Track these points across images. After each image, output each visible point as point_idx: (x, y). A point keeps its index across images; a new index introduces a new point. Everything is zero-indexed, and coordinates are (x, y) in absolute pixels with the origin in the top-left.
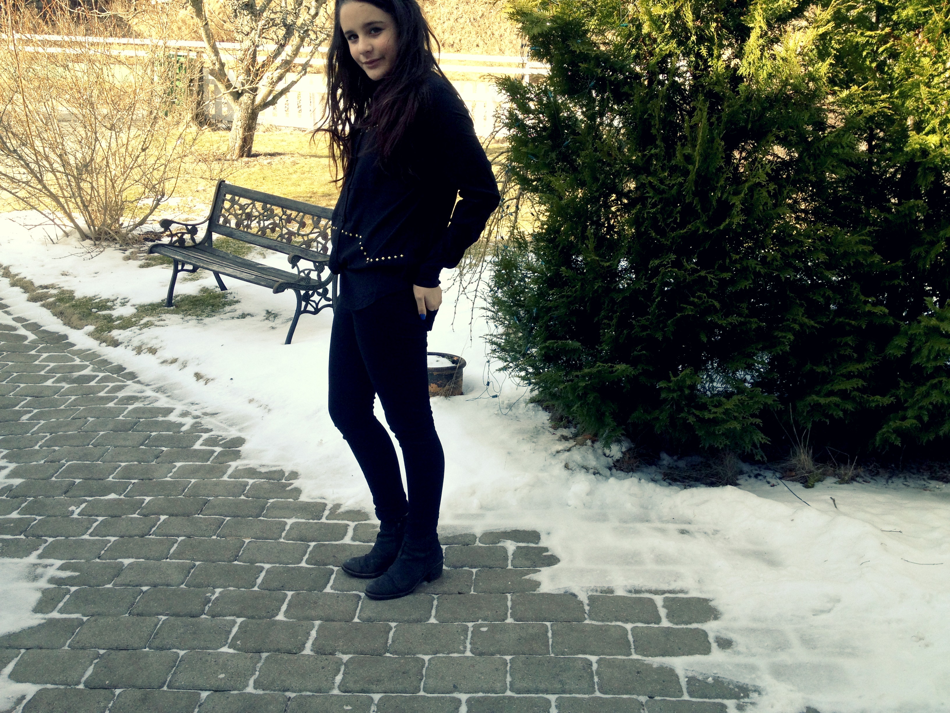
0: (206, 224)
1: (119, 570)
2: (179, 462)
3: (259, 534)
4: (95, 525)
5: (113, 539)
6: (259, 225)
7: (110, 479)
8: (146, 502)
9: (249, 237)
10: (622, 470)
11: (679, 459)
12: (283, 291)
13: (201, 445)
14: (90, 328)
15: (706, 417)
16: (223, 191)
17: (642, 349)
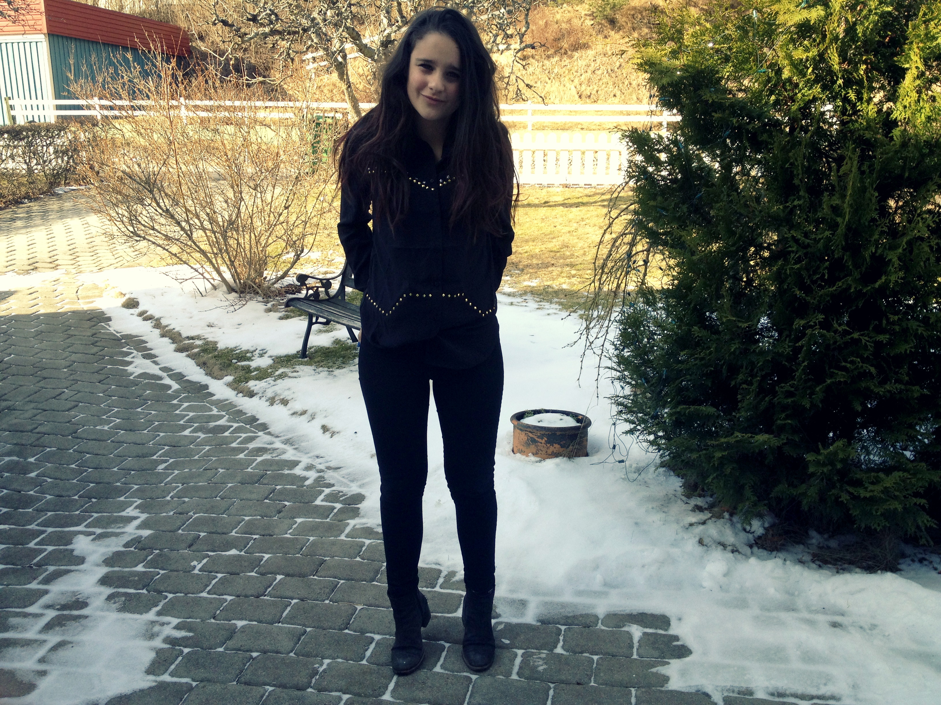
0: (340, 278)
1: (232, 632)
2: (300, 517)
3: (372, 601)
4: (214, 582)
5: (229, 598)
7: (233, 533)
8: (265, 559)
10: (765, 549)
11: (830, 537)
13: (322, 501)
14: (229, 379)
15: (862, 496)
17: (787, 417)
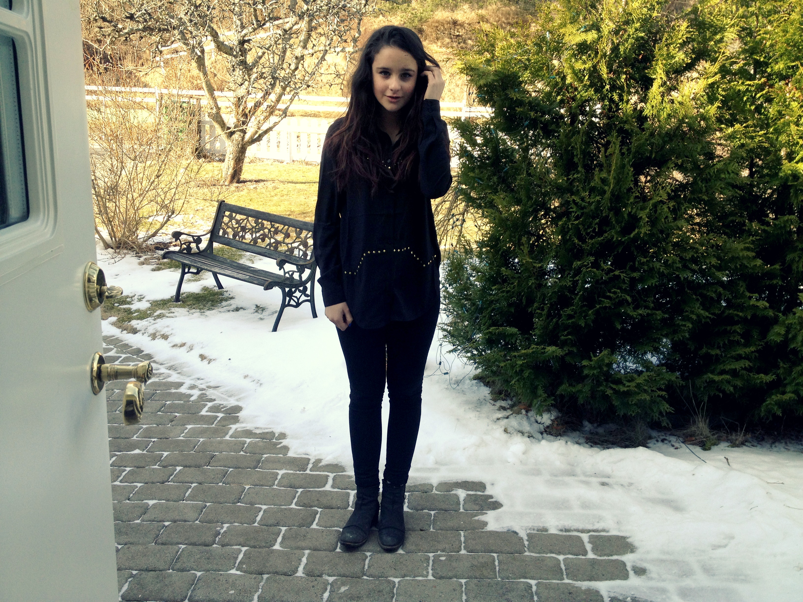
0: (209, 236)
1: (146, 509)
2: (190, 424)
3: (258, 482)
4: (124, 474)
5: (139, 485)
6: (252, 236)
7: (135, 438)
8: (164, 456)
9: (244, 246)
10: (552, 435)
11: (599, 426)
12: (272, 288)
13: (207, 412)
14: (113, 319)
15: (622, 390)
16: (223, 209)
17: (568, 334)
